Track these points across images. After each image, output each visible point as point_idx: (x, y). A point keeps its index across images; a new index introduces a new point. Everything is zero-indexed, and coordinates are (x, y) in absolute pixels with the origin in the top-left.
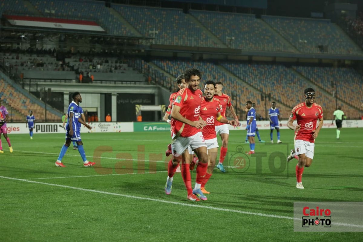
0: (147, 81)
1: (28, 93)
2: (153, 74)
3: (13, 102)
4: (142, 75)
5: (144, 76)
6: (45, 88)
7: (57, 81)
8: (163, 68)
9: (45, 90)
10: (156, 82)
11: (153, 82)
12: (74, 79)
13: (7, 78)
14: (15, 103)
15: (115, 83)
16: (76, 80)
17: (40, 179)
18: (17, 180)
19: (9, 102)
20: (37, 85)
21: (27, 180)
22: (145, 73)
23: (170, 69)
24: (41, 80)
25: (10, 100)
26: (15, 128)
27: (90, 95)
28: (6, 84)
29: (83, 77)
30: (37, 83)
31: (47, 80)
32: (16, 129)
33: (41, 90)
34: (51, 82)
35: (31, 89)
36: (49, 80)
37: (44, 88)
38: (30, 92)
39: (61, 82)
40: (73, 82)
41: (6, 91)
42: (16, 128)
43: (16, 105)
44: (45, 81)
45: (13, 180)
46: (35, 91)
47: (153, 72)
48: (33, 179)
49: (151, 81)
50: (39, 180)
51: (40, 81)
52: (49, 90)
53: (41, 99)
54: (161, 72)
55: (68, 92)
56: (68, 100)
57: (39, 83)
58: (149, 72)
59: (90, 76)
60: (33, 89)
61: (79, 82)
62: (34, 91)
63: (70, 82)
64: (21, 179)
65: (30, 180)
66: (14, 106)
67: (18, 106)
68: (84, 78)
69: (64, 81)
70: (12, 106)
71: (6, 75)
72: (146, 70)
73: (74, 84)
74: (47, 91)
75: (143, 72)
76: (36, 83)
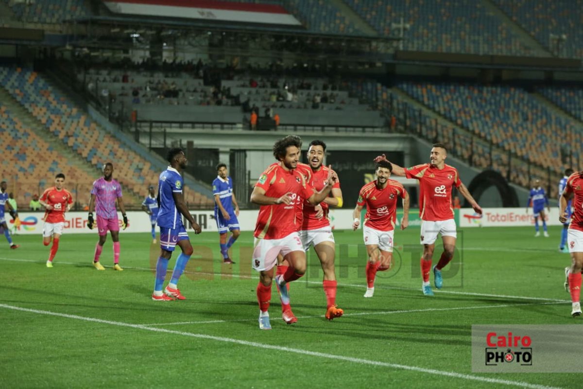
0: (388, 126)
1: (147, 150)
2: (399, 111)
4: (377, 113)
5: (382, 116)
6: (181, 141)
7: (205, 125)
8: (421, 99)
9: (181, 144)
10: (406, 127)
11: (401, 127)
12: (240, 123)
13: (105, 121)
14: (120, 172)
15: (323, 130)
16: (244, 124)
17: (175, 323)
18: (129, 327)
20: (165, 135)
21: (148, 327)
22: (383, 110)
23: (434, 101)
24: (174, 125)
28: (103, 132)
29: (258, 117)
30: (165, 130)
31: (184, 125)
33: (173, 144)
34: (193, 127)
35: (153, 142)
36: (189, 125)
37: (178, 140)
38: (151, 149)
39: (212, 128)
40: (238, 128)
41: (102, 147)
43: (122, 175)
44: (181, 127)
45: (120, 326)
46: (162, 146)
47: (401, 107)
48: (161, 324)
49: (396, 125)
50: (173, 326)
51: (171, 127)
52: (190, 144)
54: (417, 106)
55: (228, 149)
57: (168, 130)
58: (392, 109)
59: (271, 115)
60: (157, 143)
61: (250, 128)
62: (158, 146)
63: (232, 128)
64: (136, 324)
65: (153, 326)
66: (119, 176)
67: (126, 178)
68: (260, 120)
69: (219, 126)
71: (101, 113)
72: (385, 104)
73: (240, 131)
74: (185, 147)
75: (380, 108)
76: (163, 130)
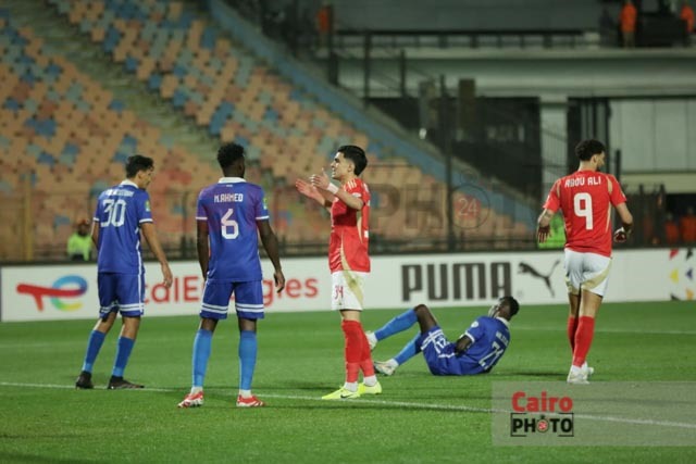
1: (360, 105)
3: (281, 152)
6: (442, 79)
7: (505, 39)
9: (443, 88)
12: (592, 30)
13: (252, 34)
14: (293, 159)
16: (602, 33)
19: (262, 152)
20: (403, 65)
24: (424, 39)
25: (268, 142)
26: (294, 285)
27: (680, 105)
28: (248, 62)
29: (640, 14)
30: (403, 53)
31: (451, 39)
32: (299, 287)
33: (423, 88)
34: (474, 45)
35: (374, 84)
36: (464, 39)
37: (436, 76)
38: (370, 101)
39: (523, 45)
40: (587, 44)
41: (247, 98)
42: (302, 281)
43: (298, 167)
44: (443, 45)
46: (396, 94)
51: (418, 45)
52: (467, 86)
53: (423, 133)
55: (562, 98)
56: (564, 134)
57: (411, 53)
59: (673, 7)
60: (382, 87)
61: (620, 42)
62: (386, 95)
63: (572, 45)
66: (289, 170)
68: (645, 21)
69: (539, 39)
70: (279, 171)
71: (243, 14)
73: (594, 51)
74: (453, 94)
76: (397, 52)
